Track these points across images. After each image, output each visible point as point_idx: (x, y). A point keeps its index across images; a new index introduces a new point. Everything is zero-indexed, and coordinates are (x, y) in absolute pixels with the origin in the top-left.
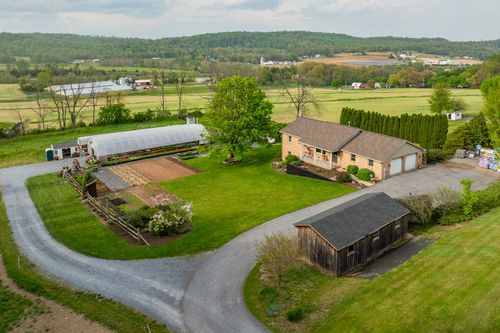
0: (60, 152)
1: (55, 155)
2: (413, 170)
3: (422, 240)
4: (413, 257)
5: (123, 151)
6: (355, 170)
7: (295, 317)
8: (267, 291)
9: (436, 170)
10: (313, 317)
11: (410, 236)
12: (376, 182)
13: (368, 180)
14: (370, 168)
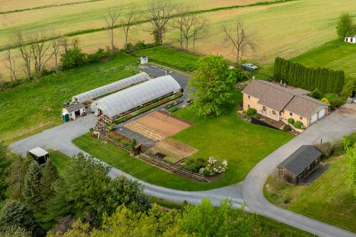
0: (73, 113)
1: (70, 117)
2: (323, 118)
3: (326, 165)
4: (323, 174)
5: (125, 109)
6: (292, 121)
7: (286, 202)
8: (273, 195)
9: (335, 116)
10: (292, 201)
11: (321, 163)
12: (304, 129)
13: (300, 128)
14: (301, 120)
